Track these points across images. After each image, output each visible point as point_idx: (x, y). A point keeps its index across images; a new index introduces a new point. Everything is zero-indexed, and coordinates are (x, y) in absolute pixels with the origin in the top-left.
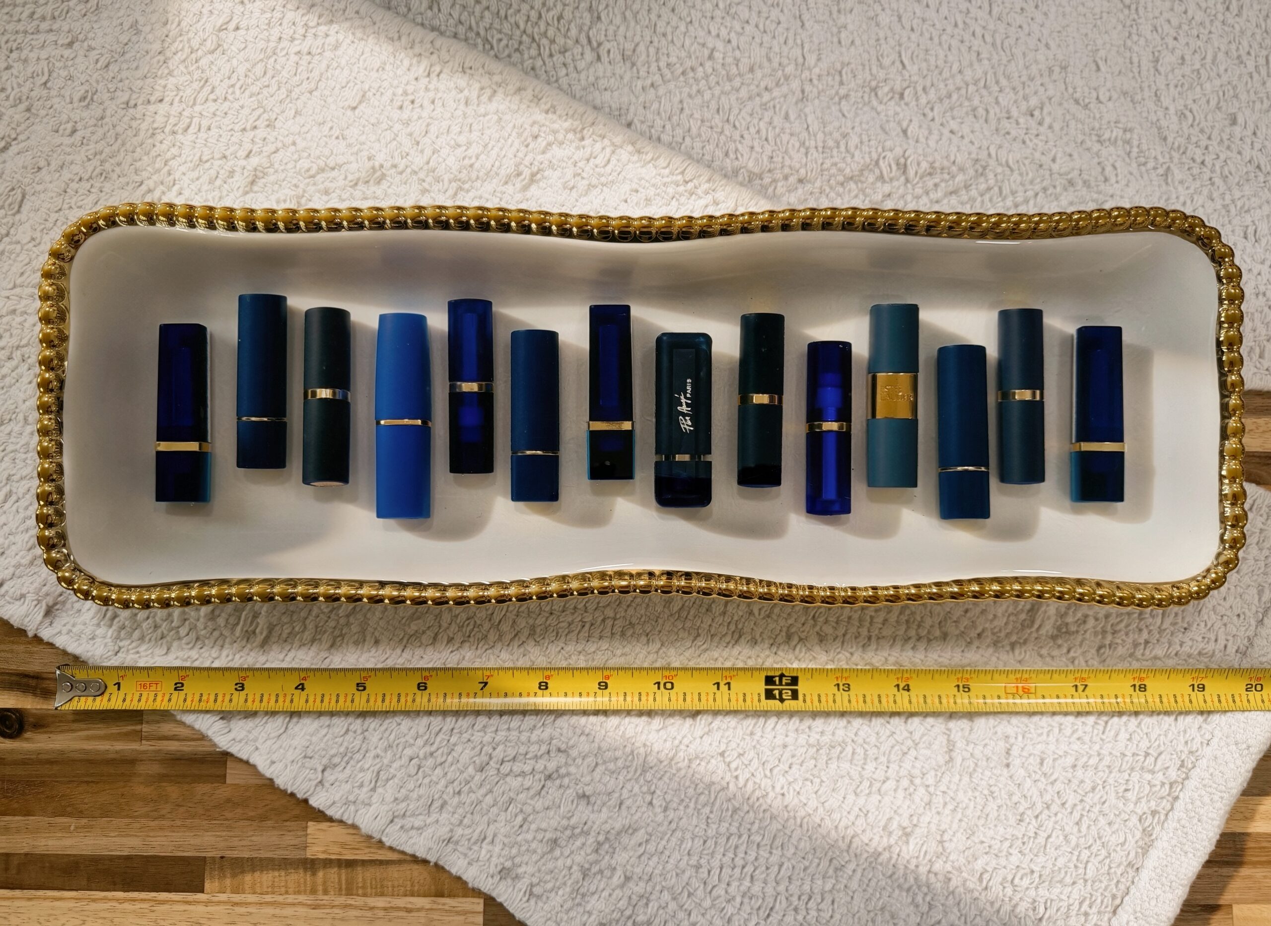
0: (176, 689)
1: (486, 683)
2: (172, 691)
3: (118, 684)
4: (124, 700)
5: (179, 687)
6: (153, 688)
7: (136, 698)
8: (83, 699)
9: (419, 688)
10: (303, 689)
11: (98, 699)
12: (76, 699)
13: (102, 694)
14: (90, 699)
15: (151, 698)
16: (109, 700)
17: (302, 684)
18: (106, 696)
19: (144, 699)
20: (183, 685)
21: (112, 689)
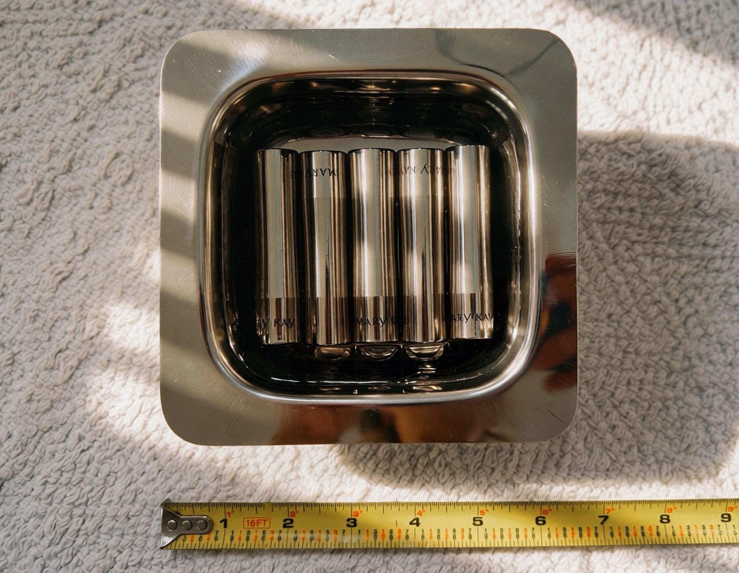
0: (285, 526)
1: (606, 518)
2: (281, 528)
3: (225, 521)
4: (232, 539)
5: (288, 524)
6: (261, 525)
7: (244, 536)
8: (189, 537)
9: (537, 523)
10: (418, 524)
11: (205, 537)
12: (182, 537)
13: (209, 533)
14: (197, 537)
15: (260, 535)
16: (216, 539)
17: (417, 519)
18: (213, 535)
19: (252, 536)
20: (292, 521)
21: (219, 526)
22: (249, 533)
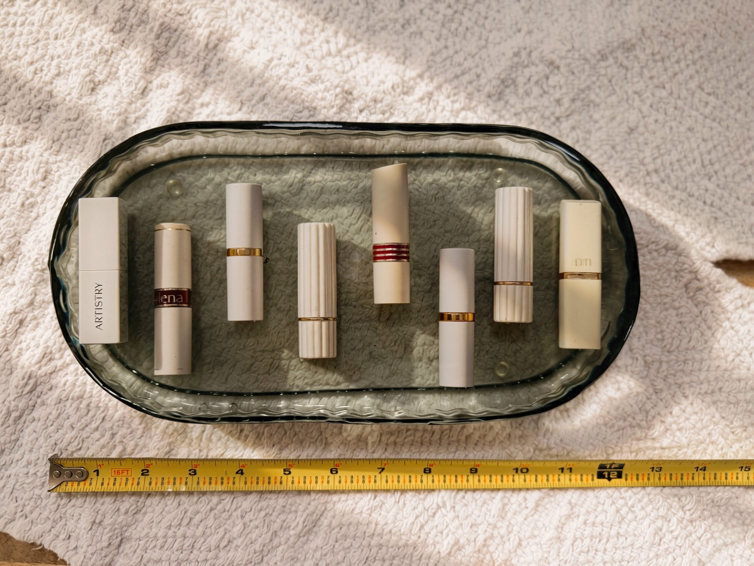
0: (142, 474)
2: (140, 476)
3: (97, 471)
4: (102, 484)
5: (145, 473)
6: (125, 474)
7: (112, 481)
8: (70, 484)
9: (331, 473)
10: (242, 473)
11: (82, 484)
12: (65, 483)
13: (85, 480)
14: (76, 484)
15: (124, 481)
16: (91, 484)
17: (242, 470)
18: (88, 482)
19: (118, 482)
20: (148, 471)
21: (93, 475)
22: (115, 479)
